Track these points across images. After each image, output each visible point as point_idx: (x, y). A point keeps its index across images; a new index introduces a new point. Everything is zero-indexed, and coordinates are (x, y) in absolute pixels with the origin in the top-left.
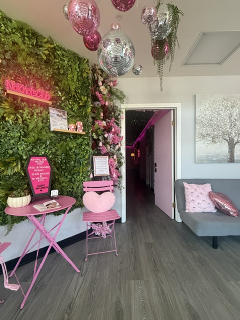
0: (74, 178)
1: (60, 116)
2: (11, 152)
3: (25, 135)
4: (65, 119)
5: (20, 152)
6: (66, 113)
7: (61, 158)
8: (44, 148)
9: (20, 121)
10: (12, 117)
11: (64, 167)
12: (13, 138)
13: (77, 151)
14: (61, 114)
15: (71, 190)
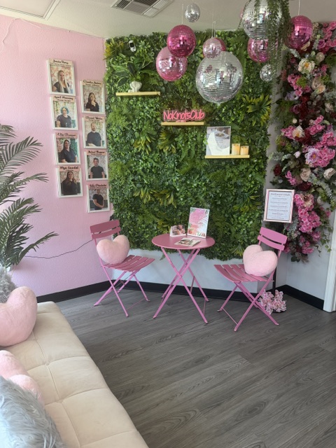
0: (233, 217)
1: (220, 136)
2: (167, 183)
3: (179, 166)
4: (228, 138)
5: (174, 184)
6: (230, 130)
7: (216, 192)
8: (198, 179)
9: (174, 151)
10: (168, 148)
11: (219, 203)
12: (168, 169)
13: (240, 181)
14: (222, 132)
15: (228, 233)
